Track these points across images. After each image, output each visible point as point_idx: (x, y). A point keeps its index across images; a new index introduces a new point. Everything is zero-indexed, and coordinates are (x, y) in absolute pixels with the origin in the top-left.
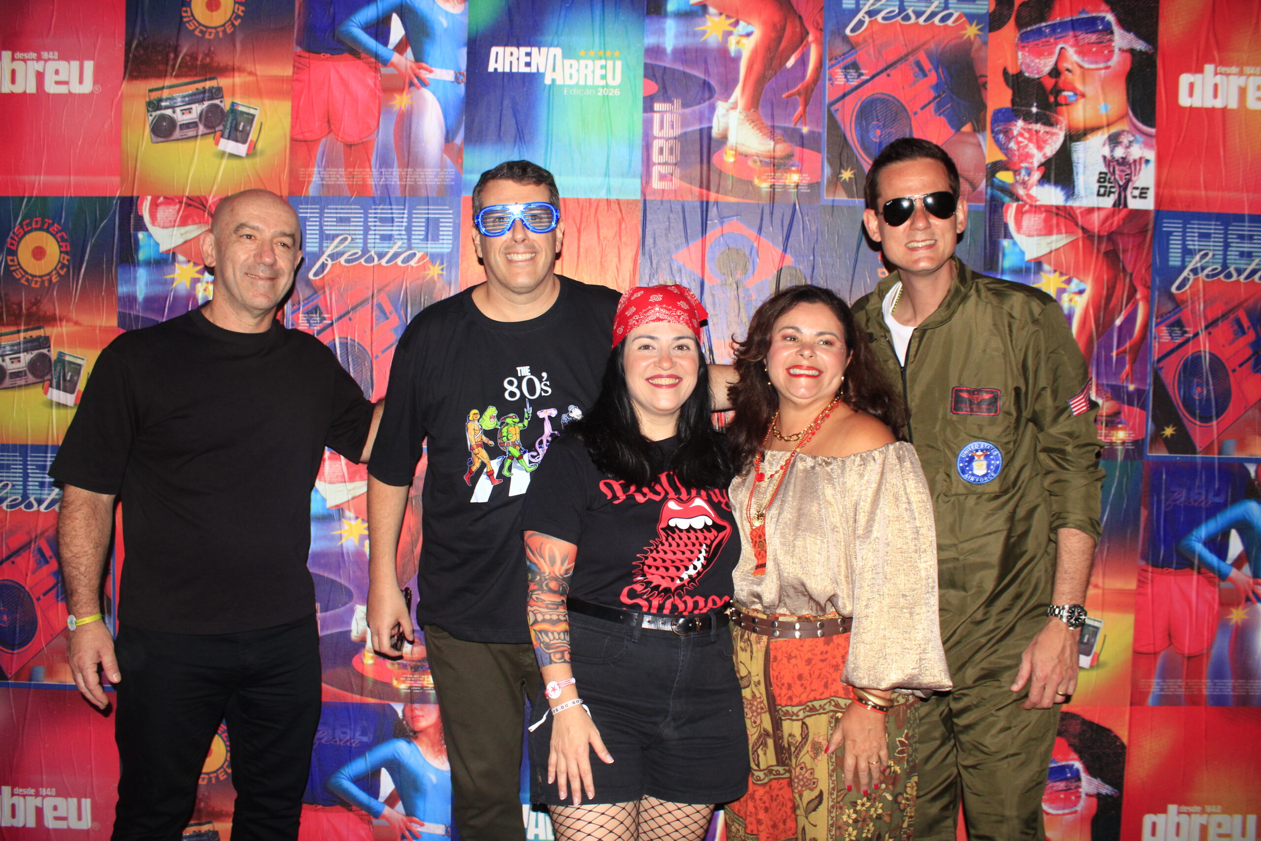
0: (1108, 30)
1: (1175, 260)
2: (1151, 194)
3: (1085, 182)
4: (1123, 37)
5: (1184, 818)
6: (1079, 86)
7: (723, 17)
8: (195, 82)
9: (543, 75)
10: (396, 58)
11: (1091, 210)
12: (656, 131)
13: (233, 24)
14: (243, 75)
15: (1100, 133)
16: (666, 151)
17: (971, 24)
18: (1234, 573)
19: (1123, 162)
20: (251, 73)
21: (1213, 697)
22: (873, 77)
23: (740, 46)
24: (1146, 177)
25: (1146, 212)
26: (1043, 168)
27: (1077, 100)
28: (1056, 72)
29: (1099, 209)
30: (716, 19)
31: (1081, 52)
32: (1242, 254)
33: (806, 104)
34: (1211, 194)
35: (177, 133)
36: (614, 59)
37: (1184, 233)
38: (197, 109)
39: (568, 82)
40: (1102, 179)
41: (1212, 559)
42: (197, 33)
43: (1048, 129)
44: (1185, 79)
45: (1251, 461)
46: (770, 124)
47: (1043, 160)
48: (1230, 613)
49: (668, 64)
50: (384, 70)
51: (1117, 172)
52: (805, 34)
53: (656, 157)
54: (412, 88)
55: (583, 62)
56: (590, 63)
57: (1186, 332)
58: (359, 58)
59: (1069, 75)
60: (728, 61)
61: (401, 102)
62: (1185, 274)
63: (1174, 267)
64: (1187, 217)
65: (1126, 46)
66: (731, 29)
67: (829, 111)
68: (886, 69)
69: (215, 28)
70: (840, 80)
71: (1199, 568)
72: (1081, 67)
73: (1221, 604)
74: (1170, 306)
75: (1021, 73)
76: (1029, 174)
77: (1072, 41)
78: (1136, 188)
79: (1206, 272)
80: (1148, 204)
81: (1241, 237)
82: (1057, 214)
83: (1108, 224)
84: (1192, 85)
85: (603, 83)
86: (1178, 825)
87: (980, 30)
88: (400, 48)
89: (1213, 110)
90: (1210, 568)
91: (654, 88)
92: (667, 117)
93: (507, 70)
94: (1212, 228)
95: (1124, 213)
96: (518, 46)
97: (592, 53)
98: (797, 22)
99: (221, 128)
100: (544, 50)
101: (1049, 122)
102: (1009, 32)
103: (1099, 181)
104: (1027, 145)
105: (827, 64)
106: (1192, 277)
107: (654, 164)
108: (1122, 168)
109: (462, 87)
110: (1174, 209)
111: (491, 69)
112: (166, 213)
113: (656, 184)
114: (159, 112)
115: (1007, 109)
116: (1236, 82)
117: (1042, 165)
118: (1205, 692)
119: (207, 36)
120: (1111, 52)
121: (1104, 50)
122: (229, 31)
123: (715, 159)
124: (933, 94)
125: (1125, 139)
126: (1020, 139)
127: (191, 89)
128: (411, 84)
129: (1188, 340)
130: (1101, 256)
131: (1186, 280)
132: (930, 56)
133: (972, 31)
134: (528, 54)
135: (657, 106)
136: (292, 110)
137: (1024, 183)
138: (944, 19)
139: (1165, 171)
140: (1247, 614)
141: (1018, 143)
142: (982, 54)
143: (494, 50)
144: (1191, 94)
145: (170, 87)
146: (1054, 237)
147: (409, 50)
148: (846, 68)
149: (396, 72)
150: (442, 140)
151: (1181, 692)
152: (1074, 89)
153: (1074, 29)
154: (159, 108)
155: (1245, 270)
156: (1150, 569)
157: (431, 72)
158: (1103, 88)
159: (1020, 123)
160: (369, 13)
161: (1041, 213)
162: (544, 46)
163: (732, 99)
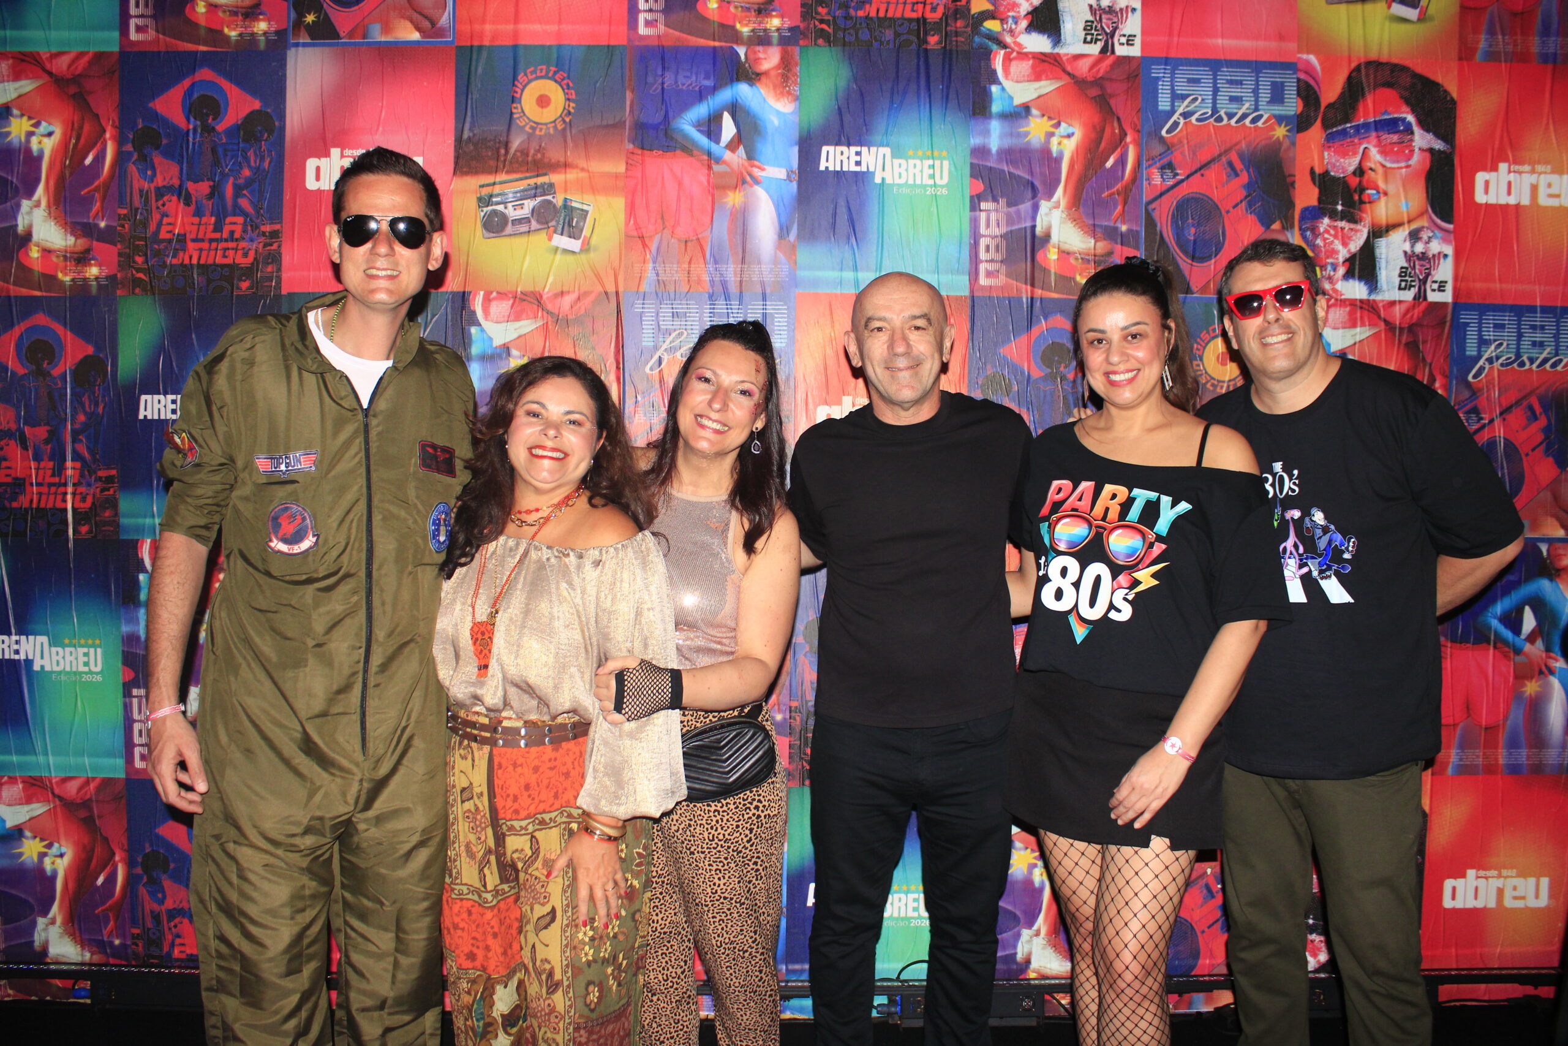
0: (1409, 130)
1: (1471, 351)
2: (1449, 287)
3: (1387, 276)
4: (1422, 137)
5: (1481, 883)
6: (1381, 184)
7: (1045, 118)
8: (526, 178)
9: (873, 174)
10: (728, 155)
11: (1392, 303)
12: (983, 230)
13: (564, 121)
14: (575, 171)
15: (1401, 229)
16: (992, 249)
17: (1280, 126)
18: (1528, 647)
19: (1423, 256)
20: (583, 170)
21: (1508, 766)
22: (1188, 177)
23: (1061, 147)
24: (1445, 271)
25: (1443, 305)
26: (1347, 264)
27: (1379, 198)
28: (1360, 171)
29: (1400, 302)
30: (1038, 120)
31: (1384, 152)
32: (1534, 344)
33: (1125, 203)
34: (1505, 286)
35: (509, 229)
36: (942, 159)
37: (1480, 323)
38: (529, 204)
39: (897, 181)
40: (1403, 273)
41: (1508, 634)
42: (527, 129)
43: (1352, 226)
44: (1481, 177)
45: (1542, 540)
46: (1091, 222)
47: (1348, 256)
48: (1524, 685)
49: (991, 163)
50: (716, 168)
51: (1417, 267)
52: (1123, 135)
53: (983, 255)
54: (746, 186)
55: (911, 162)
56: (918, 162)
57: (1482, 419)
58: (692, 155)
59: (1372, 174)
60: (1051, 161)
61: (734, 199)
62: (1481, 363)
63: (1470, 357)
64: (1483, 309)
65: (1425, 146)
66: (1052, 130)
67: (1146, 210)
68: (1200, 169)
69: (546, 124)
70: (1157, 180)
71: (1495, 643)
72: (1384, 166)
73: (1516, 677)
74: (1466, 394)
75: (1326, 173)
76: (1335, 270)
77: (1375, 141)
78: (1435, 282)
79: (1500, 361)
80: (1447, 297)
81: (1534, 327)
82: (1361, 308)
83: (1409, 316)
84: (1487, 183)
85: (931, 182)
86: (1476, 889)
87: (1288, 131)
88: (732, 146)
89: (1507, 206)
90: (1505, 642)
91: (980, 187)
92: (993, 216)
93: (838, 168)
94: (1507, 319)
95: (1424, 305)
96: (849, 145)
97: (920, 153)
98: (1116, 124)
99: (553, 223)
100: (873, 149)
101: (1353, 220)
102: (1316, 133)
103: (1400, 276)
104: (1332, 242)
105: (1145, 164)
106: (1487, 366)
107: (982, 261)
108: (1422, 262)
109: (795, 185)
110: (1471, 301)
111: (822, 168)
112: (501, 308)
113: (983, 281)
114: (490, 208)
115: (1314, 207)
116: (1528, 179)
117: (1346, 261)
118: (1502, 761)
119: (538, 132)
120: (1412, 151)
121: (1404, 150)
122: (560, 127)
123: (1039, 256)
124: (1245, 193)
125: (1425, 235)
126: (1326, 236)
127: (522, 185)
128: (744, 182)
129: (1484, 426)
130: (1402, 347)
131: (1482, 369)
132: (1241, 156)
133: (1281, 132)
134: (858, 154)
135: (983, 205)
136: (626, 206)
137: (1330, 279)
138: (1255, 120)
139: (1462, 265)
140: (1540, 686)
141: (1325, 239)
142: (1291, 154)
143: (825, 149)
144: (1486, 192)
145: (501, 183)
146: (1358, 330)
147: (741, 148)
148: (1162, 168)
149: (728, 170)
150: (776, 237)
151: (1480, 761)
152: (1376, 188)
153: (1376, 130)
154: (488, 204)
155: (1537, 358)
156: (1449, 645)
157: (763, 170)
158: (1404, 186)
159: (1326, 221)
160: (701, 111)
161: (1346, 306)
162: (873, 146)
163: (1055, 198)
